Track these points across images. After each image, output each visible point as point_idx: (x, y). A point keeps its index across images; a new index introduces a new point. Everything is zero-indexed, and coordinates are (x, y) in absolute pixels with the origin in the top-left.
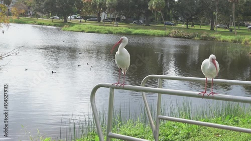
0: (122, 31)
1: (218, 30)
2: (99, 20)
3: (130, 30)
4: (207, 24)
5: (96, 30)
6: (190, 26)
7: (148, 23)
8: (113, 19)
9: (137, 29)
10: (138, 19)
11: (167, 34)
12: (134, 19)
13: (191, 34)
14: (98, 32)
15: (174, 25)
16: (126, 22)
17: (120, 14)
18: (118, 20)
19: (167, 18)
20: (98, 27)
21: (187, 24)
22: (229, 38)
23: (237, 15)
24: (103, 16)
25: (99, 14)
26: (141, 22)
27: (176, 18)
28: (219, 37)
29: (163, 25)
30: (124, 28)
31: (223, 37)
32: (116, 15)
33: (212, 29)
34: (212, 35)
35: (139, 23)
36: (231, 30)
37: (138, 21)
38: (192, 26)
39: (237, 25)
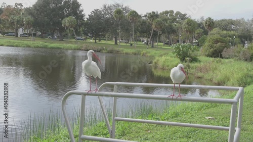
0: (39, 45)
1: (121, 44)
2: (17, 36)
3: (47, 44)
4: (111, 40)
5: (15, 44)
6: (97, 41)
7: (62, 38)
8: (30, 35)
9: (52, 43)
10: (52, 34)
11: (79, 47)
12: (49, 35)
13: (99, 48)
14: (17, 46)
15: (85, 39)
16: (42, 37)
17: (36, 30)
18: (35, 35)
19: (78, 34)
20: (16, 41)
21: (95, 40)
22: (130, 51)
23: (135, 33)
24: (21, 31)
25: (17, 30)
26: (55, 37)
27: (86, 34)
28: (122, 51)
29: (74, 40)
30: (41, 43)
31: (126, 51)
32: (32, 30)
33: (116, 43)
34: (116, 49)
35: (53, 38)
36: (131, 45)
37: (53, 36)
39: (135, 41)
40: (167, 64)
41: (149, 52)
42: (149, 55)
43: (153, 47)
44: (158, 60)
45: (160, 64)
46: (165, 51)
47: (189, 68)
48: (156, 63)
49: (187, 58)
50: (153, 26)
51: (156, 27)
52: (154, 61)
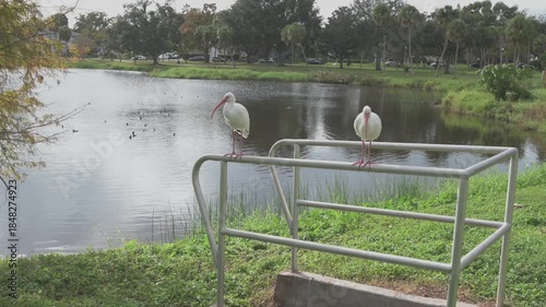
0: (243, 75)
1: (388, 69)
2: (207, 59)
3: (255, 73)
4: (371, 61)
5: (203, 75)
6: (345, 65)
7: (282, 62)
8: (228, 57)
9: (265, 71)
10: (266, 56)
11: (311, 76)
12: (261, 57)
13: (347, 76)
14: (206, 78)
15: (323, 63)
16: (249, 62)
17: (238, 50)
18: (236, 58)
19: (310, 53)
20: (206, 70)
21: (341, 62)
22: (402, 81)
23: (414, 47)
24: (214, 53)
25: (207, 51)
26: (271, 60)
27: (324, 53)
28: (388, 81)
29: (304, 64)
30: (246, 71)
31: (395, 81)
32: (232, 50)
33: (378, 68)
34: (378, 77)
35: (268, 62)
36: (407, 69)
37: (267, 59)
38: (349, 64)
39: (414, 62)
40: (468, 104)
41: (439, 84)
42: (438, 87)
43: (447, 73)
44: (451, 98)
45: (456, 104)
46: (470, 81)
47: (511, 112)
48: (447, 102)
49: (508, 93)
50: (448, 33)
51: (452, 34)
52: (444, 100)
